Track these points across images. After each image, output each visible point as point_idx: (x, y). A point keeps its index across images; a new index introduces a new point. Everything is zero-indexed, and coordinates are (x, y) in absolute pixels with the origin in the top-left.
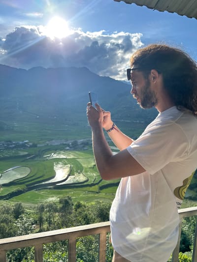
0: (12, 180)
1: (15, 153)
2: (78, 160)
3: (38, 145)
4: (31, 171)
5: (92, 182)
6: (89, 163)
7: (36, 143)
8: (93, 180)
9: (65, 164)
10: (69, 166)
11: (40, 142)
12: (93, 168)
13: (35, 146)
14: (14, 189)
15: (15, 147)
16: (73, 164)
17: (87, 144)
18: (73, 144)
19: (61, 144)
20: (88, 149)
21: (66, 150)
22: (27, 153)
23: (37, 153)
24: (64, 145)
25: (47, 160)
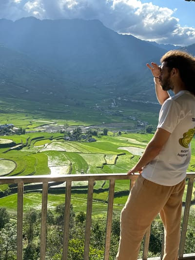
2: (81, 155)
3: (27, 131)
4: (16, 166)
5: (100, 188)
6: (97, 160)
7: (23, 128)
8: (102, 185)
9: (64, 160)
10: (69, 163)
11: (29, 127)
12: (102, 167)
13: (21, 132)
16: (74, 160)
17: (95, 134)
18: (75, 133)
19: (58, 132)
20: (95, 141)
21: (65, 139)
22: (11, 141)
23: (25, 142)
24: (62, 132)
25: (39, 152)
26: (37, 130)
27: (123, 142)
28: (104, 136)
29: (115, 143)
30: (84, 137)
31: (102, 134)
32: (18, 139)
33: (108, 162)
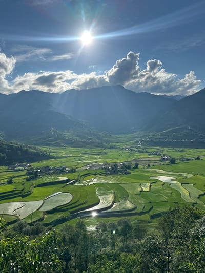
0: (54, 207)
1: (55, 179)
2: (121, 185)
3: (77, 170)
4: (73, 197)
5: (142, 211)
6: (134, 188)
7: (74, 167)
8: (142, 208)
9: (108, 190)
10: (113, 192)
11: (77, 167)
12: (140, 194)
13: (73, 171)
14: (58, 216)
15: (54, 173)
16: (116, 190)
17: (129, 168)
18: (113, 168)
19: (100, 168)
20: (130, 173)
21: (106, 174)
22: (67, 178)
23: (76, 178)
24: (103, 169)
25: (88, 185)
26: (83, 168)
27: (152, 172)
28: (137, 169)
29: (146, 174)
30: (121, 171)
31: (134, 168)
32: (71, 176)
33: (144, 189)
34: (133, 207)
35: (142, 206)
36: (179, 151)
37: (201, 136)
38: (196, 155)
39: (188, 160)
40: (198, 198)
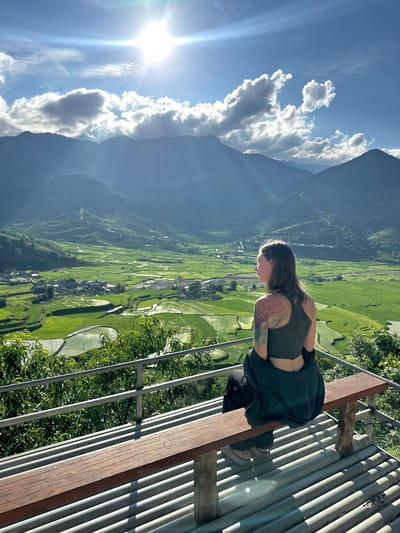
1: (85, 302)
2: (204, 317)
3: (126, 288)
5: (236, 362)
6: (227, 324)
7: (122, 284)
8: (238, 357)
9: (182, 325)
10: (189, 328)
11: (127, 283)
12: (236, 334)
13: (119, 289)
15: (83, 291)
16: (196, 325)
17: (220, 289)
18: (191, 289)
19: (168, 288)
20: (222, 298)
21: (179, 298)
22: (108, 303)
23: (126, 303)
24: (174, 289)
25: (146, 316)
26: (139, 286)
28: (233, 292)
29: (249, 301)
30: (204, 294)
31: (230, 290)
32: (116, 299)
33: (243, 326)
34: (223, 355)
35: (237, 353)
36: (307, 264)
37: (348, 240)
38: (336, 272)
39: (320, 280)
40: (333, 344)
